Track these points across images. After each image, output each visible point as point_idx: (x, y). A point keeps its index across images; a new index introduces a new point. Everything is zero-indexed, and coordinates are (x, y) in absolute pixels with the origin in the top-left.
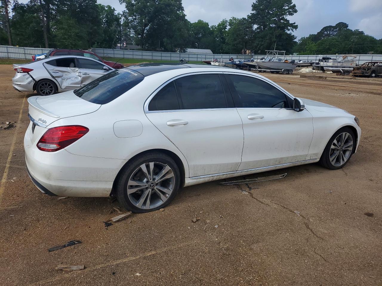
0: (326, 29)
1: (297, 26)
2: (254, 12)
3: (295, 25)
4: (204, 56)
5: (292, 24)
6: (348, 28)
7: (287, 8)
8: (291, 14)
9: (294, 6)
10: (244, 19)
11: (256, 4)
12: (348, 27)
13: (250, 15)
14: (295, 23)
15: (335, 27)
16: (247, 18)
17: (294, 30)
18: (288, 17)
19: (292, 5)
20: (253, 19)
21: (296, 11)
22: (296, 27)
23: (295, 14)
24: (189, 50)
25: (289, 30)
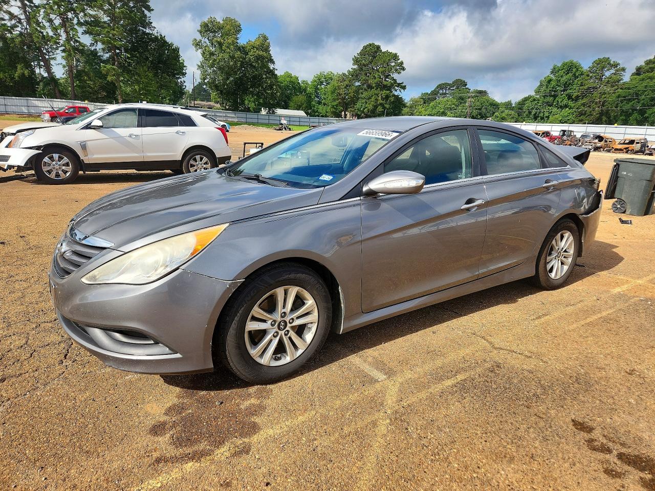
0: (441, 87)
1: (405, 86)
2: (356, 67)
3: (403, 85)
4: (298, 120)
5: (399, 84)
7: (393, 64)
8: (398, 72)
9: (402, 63)
10: (344, 74)
11: (358, 58)
12: (466, 85)
13: (351, 70)
14: (403, 83)
15: (451, 85)
16: (347, 74)
17: (402, 90)
18: (395, 76)
19: (399, 61)
20: (355, 75)
21: (404, 69)
22: (404, 88)
23: (402, 71)
24: (280, 111)
25: (396, 91)
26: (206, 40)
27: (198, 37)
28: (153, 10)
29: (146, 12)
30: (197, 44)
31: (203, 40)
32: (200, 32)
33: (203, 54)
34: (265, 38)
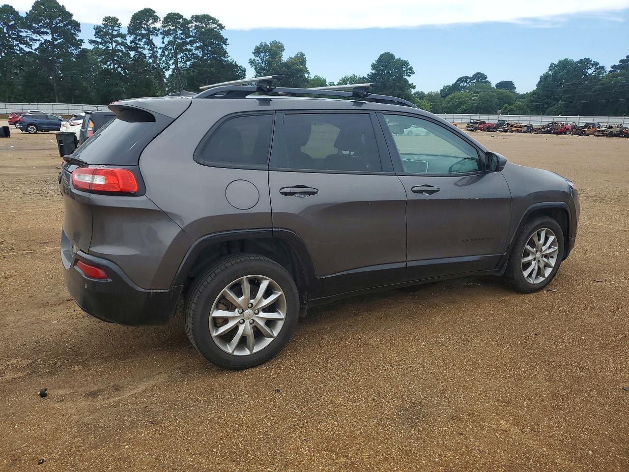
0: (461, 80)
1: (415, 86)
2: (374, 71)
5: (410, 84)
6: (487, 79)
7: (404, 69)
8: (409, 76)
9: (411, 68)
10: (364, 77)
11: (376, 65)
13: (370, 74)
14: (413, 84)
15: (472, 78)
16: (367, 77)
18: (407, 78)
19: (409, 67)
20: (373, 77)
21: (413, 73)
23: (412, 75)
26: (258, 58)
27: (253, 57)
28: (228, 44)
29: (224, 46)
30: (252, 62)
31: (256, 59)
32: (254, 53)
33: (256, 69)
34: (302, 55)
